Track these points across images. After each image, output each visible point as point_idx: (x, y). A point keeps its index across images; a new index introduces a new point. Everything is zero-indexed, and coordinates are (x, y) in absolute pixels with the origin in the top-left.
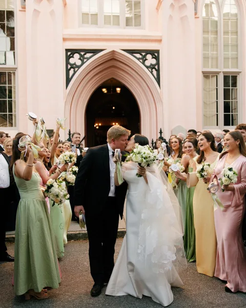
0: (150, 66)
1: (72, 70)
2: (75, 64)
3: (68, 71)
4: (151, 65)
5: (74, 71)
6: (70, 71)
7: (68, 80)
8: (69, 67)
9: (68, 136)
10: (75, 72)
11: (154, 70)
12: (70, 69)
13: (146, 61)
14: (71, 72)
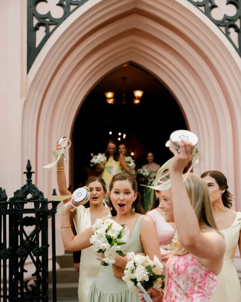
0: (223, 21)
1: (42, 29)
2: (49, 15)
3: (32, 31)
4: (226, 18)
5: (47, 31)
6: (38, 33)
7: (32, 52)
8: (35, 22)
9: (25, 177)
10: (48, 35)
11: (232, 30)
12: (37, 29)
13: (214, 10)
14: (41, 34)
